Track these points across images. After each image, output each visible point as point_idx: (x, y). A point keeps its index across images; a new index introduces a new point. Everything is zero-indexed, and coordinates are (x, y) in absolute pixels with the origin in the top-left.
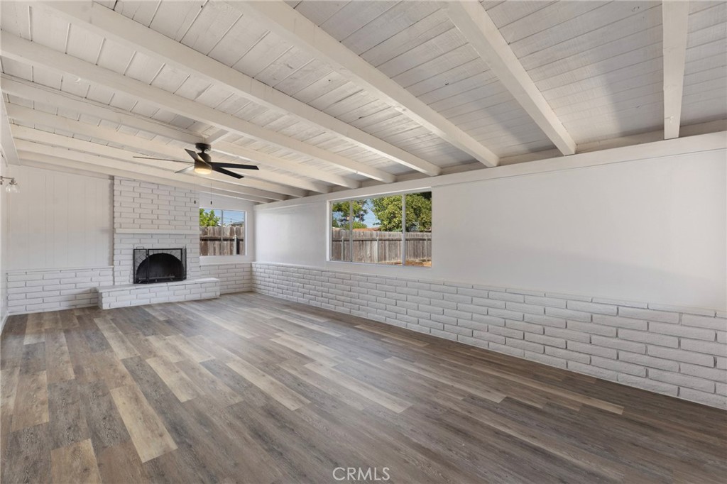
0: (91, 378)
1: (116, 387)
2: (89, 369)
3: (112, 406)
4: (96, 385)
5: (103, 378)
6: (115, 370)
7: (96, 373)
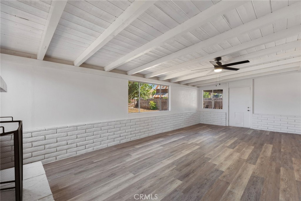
0: (274, 164)
1: (267, 156)
2: (273, 169)
3: (272, 153)
4: (273, 160)
5: (269, 162)
6: (262, 162)
7: (271, 165)
